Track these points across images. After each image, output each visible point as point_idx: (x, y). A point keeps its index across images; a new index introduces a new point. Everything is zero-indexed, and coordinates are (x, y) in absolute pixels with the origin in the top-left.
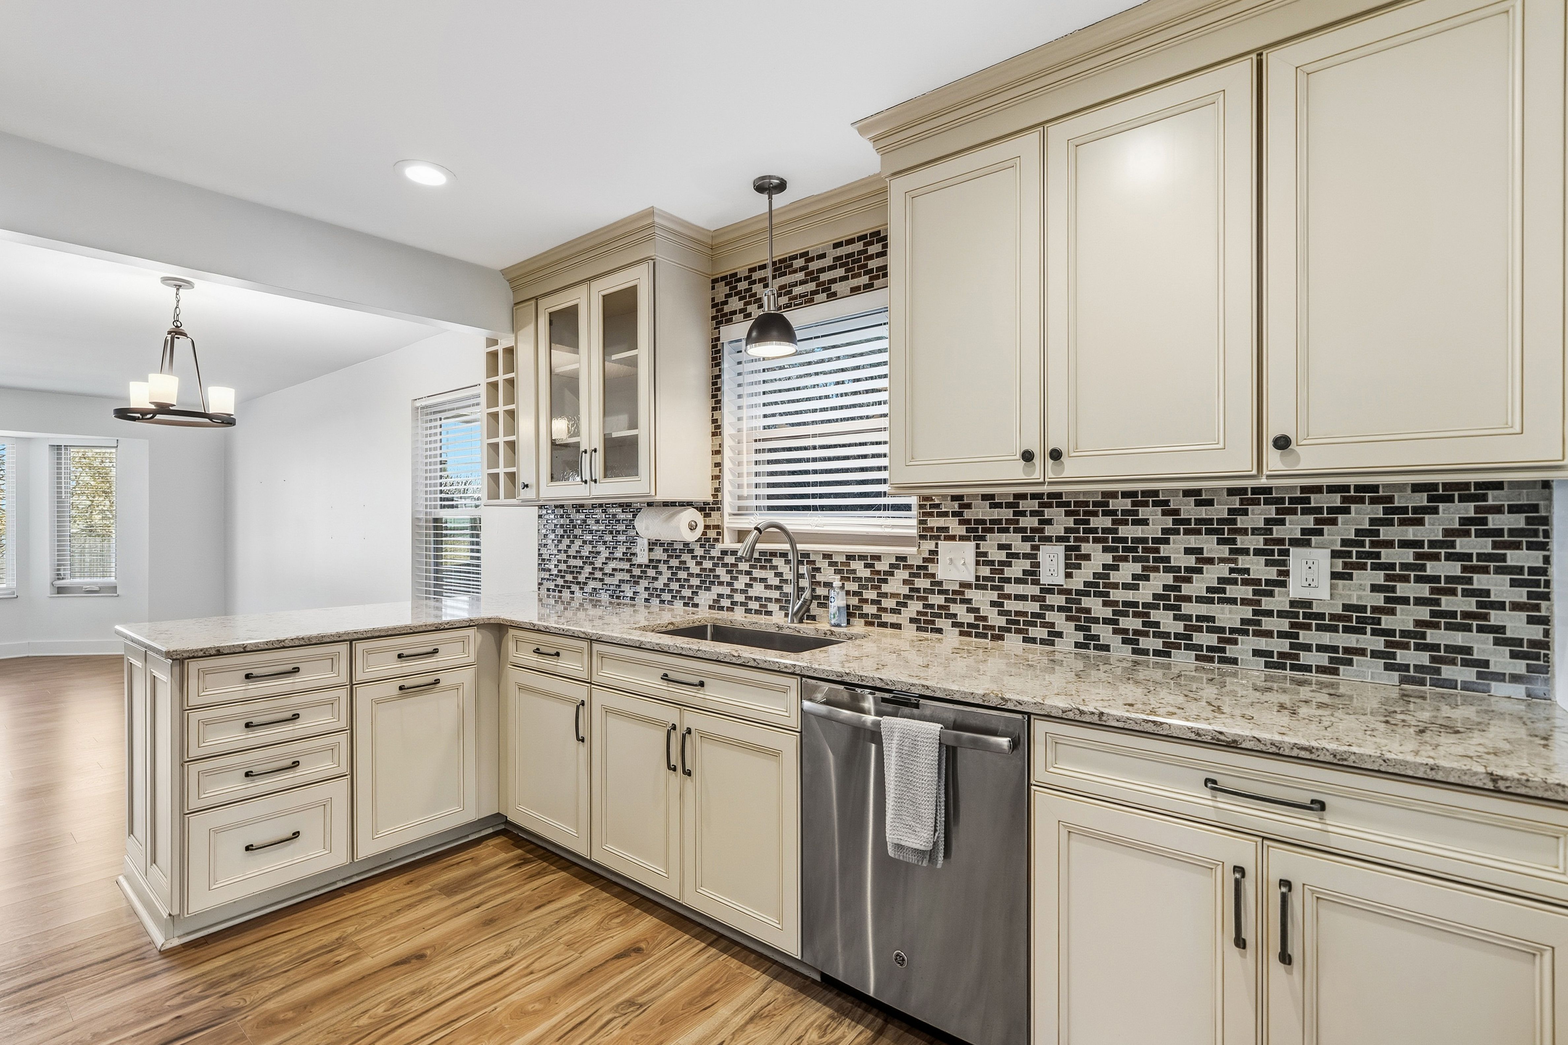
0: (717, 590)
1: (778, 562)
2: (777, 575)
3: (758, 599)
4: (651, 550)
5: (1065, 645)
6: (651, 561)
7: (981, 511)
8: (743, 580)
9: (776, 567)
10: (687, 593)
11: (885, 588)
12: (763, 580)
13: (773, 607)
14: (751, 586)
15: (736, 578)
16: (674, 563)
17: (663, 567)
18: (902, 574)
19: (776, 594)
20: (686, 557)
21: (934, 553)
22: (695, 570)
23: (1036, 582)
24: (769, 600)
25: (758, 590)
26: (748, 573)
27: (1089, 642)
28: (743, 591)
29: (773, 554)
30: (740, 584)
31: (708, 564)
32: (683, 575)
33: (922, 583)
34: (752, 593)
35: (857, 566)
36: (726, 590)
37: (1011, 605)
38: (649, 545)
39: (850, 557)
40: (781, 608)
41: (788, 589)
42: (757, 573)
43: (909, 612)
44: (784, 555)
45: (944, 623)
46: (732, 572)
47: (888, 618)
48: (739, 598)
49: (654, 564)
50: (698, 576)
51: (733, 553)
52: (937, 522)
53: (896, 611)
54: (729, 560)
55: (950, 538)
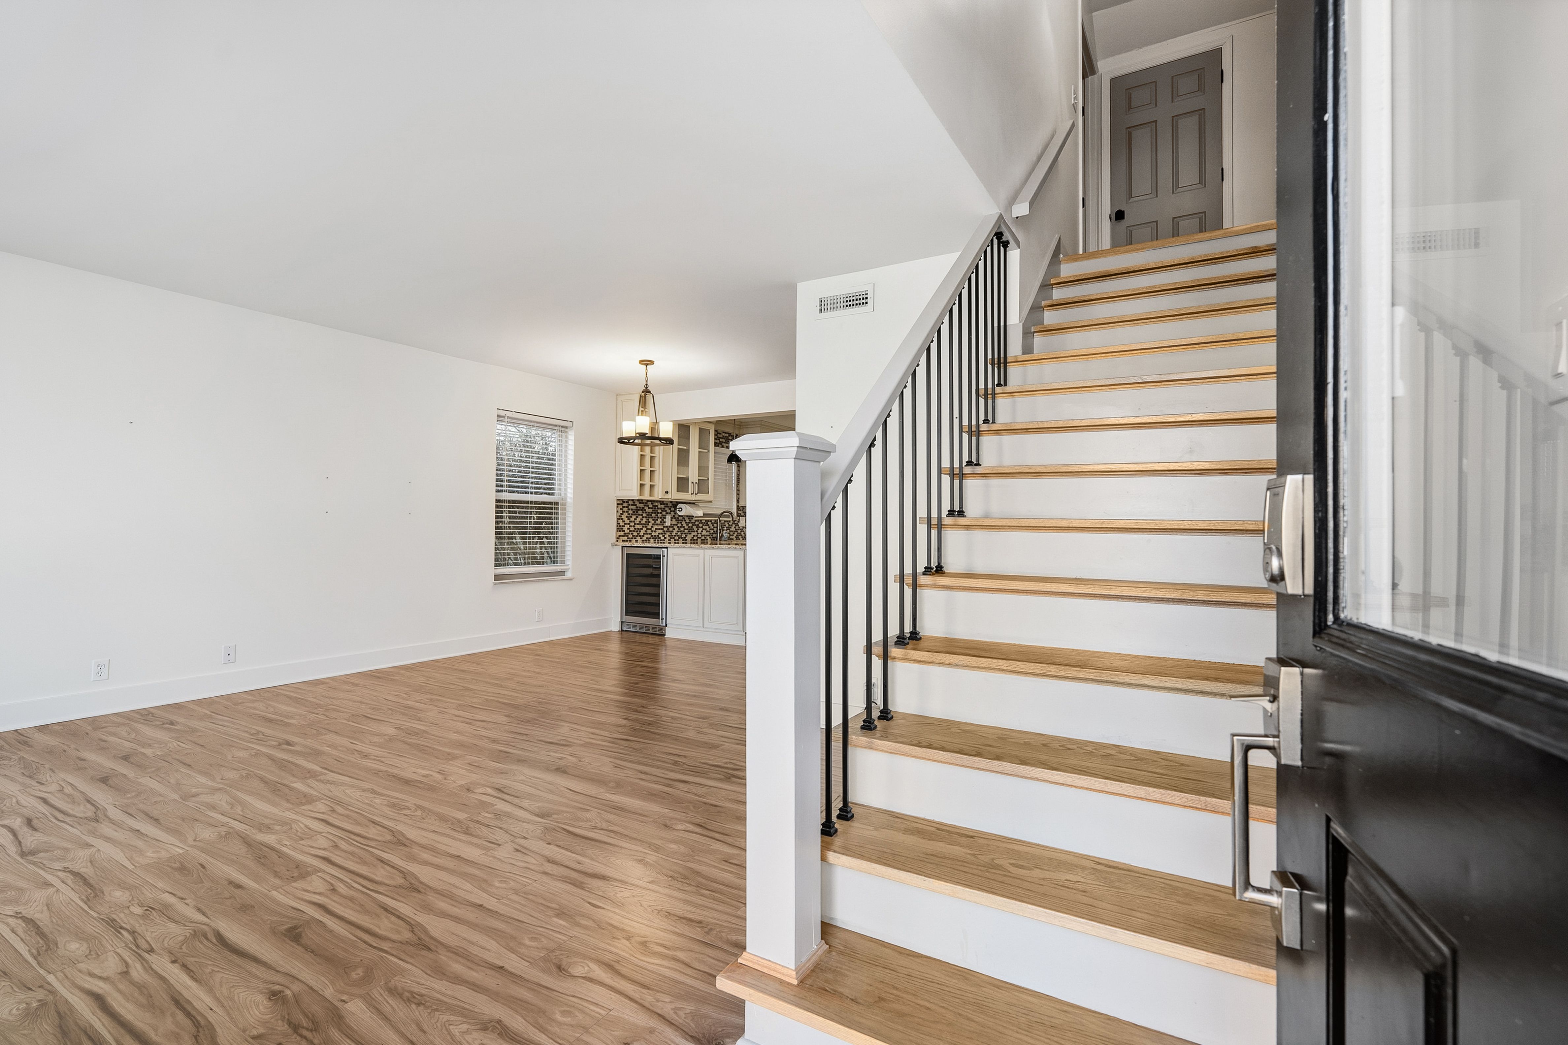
0: (693, 534)
3: (704, 535)
4: (672, 520)
8: (701, 529)
10: (684, 536)
12: (705, 529)
15: (699, 529)
16: (680, 525)
17: (675, 527)
19: (708, 534)
20: (684, 523)
22: (686, 527)
24: (707, 535)
25: (704, 533)
26: (702, 527)
29: (708, 521)
30: (699, 531)
31: (690, 525)
32: (682, 529)
33: (737, 527)
36: (695, 534)
38: (671, 518)
39: (725, 521)
41: (712, 531)
42: (704, 527)
43: (735, 535)
44: (711, 521)
45: (740, 537)
46: (698, 527)
47: (731, 537)
48: (699, 536)
49: (672, 526)
50: (687, 529)
51: (698, 521)
52: (739, 512)
53: (733, 535)
54: (697, 523)
55: (742, 516)
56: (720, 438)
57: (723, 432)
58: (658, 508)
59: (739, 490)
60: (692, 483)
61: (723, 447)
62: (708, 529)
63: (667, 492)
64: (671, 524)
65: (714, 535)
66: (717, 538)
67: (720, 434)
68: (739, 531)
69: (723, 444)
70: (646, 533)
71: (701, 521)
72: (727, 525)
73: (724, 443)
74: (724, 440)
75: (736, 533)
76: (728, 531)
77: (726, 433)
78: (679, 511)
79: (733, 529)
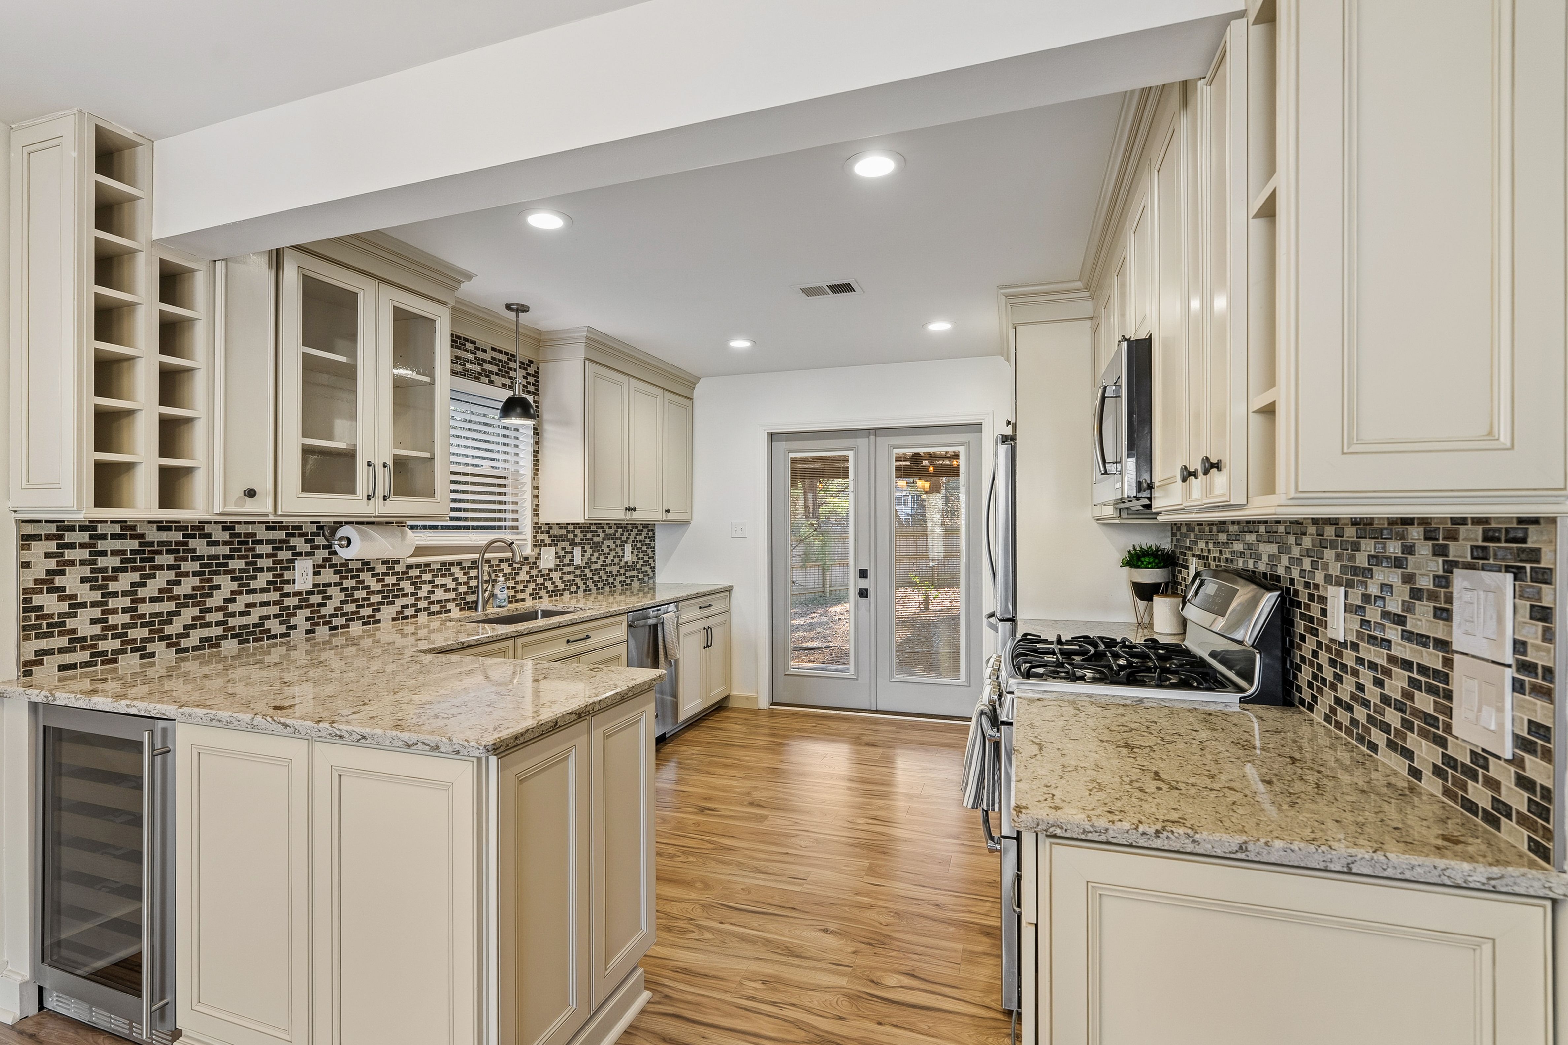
0: (400, 602)
1: (455, 570)
2: (454, 580)
3: (439, 602)
4: (316, 573)
5: (581, 593)
6: (318, 585)
7: (555, 531)
8: (427, 588)
9: (453, 574)
10: (366, 612)
11: (518, 578)
12: (443, 586)
13: (451, 606)
14: (433, 592)
15: (420, 588)
16: (349, 583)
17: (333, 591)
18: (526, 568)
19: (452, 595)
20: (366, 576)
21: (539, 554)
22: (375, 586)
23: (573, 565)
24: (448, 601)
25: (439, 594)
26: (430, 582)
27: (587, 590)
28: (426, 598)
29: (452, 564)
30: (422, 593)
31: (390, 580)
32: (360, 594)
33: (534, 572)
34: (433, 598)
35: (504, 566)
36: (410, 600)
37: (566, 578)
38: (314, 568)
39: (501, 561)
40: (457, 605)
41: (463, 589)
42: (439, 581)
43: (529, 590)
44: (459, 564)
45: (543, 593)
46: (416, 583)
47: (520, 596)
48: (422, 604)
49: (321, 589)
50: (379, 592)
51: (418, 566)
52: (540, 537)
53: (523, 591)
54: (414, 573)
55: (545, 545)
56: (484, 361)
57: (493, 349)
58: (260, 542)
59: (538, 488)
60: (369, 464)
61: (491, 382)
62: (451, 585)
63: (251, 493)
64: (315, 586)
65: (471, 598)
66: (476, 602)
67: (484, 351)
68: (540, 580)
69: (493, 377)
70: (199, 622)
71: (427, 565)
72: (508, 570)
73: (497, 374)
74: (495, 369)
75: (532, 586)
76: (511, 583)
77: (500, 352)
78: (341, 546)
79: (523, 576)
